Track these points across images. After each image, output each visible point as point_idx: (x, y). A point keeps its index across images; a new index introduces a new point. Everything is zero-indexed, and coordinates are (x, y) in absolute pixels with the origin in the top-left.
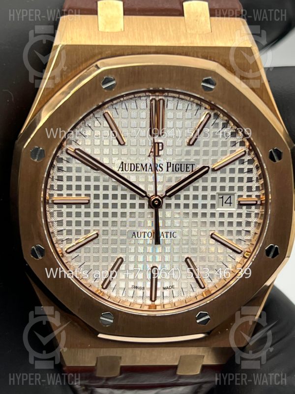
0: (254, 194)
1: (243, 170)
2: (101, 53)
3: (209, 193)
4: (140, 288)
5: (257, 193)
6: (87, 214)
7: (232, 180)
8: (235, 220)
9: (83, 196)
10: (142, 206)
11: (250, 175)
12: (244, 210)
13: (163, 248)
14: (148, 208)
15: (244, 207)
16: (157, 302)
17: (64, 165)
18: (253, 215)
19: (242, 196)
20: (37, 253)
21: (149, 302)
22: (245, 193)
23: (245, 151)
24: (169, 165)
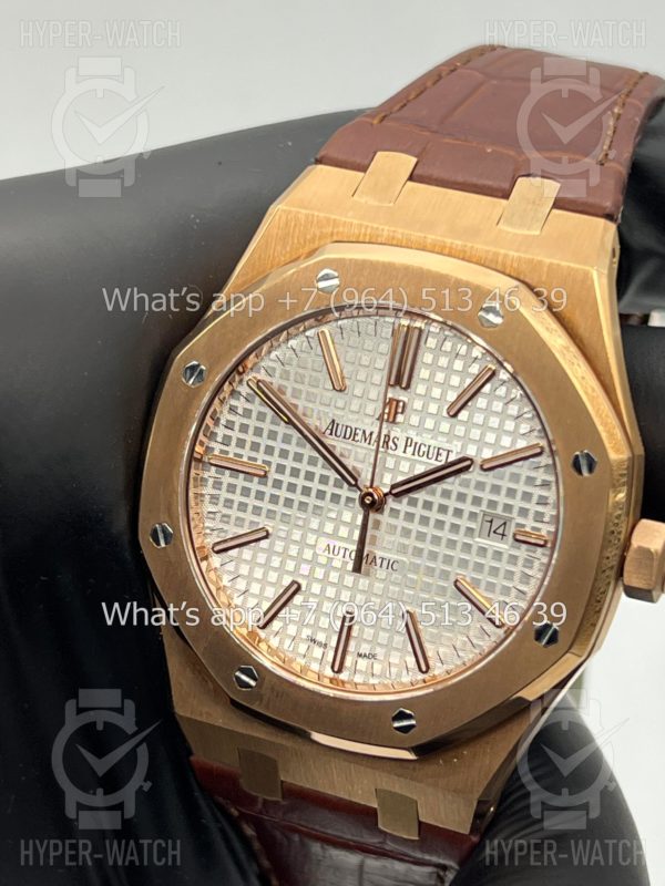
0: (545, 528)
1: (534, 481)
3: (467, 507)
4: (320, 644)
6: (260, 495)
7: (511, 493)
8: (504, 566)
9: (259, 462)
10: (349, 501)
11: (544, 493)
12: (522, 552)
13: (371, 584)
15: (524, 546)
16: (344, 676)
17: (240, 404)
18: (536, 564)
19: (523, 526)
20: (161, 536)
21: (329, 672)
22: (529, 524)
23: (542, 448)
24: (409, 442)
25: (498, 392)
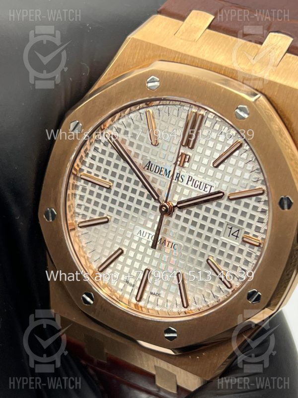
0: (260, 236)
1: (257, 209)
3: (219, 219)
4: (131, 285)
5: (264, 236)
6: (106, 199)
7: (244, 214)
8: (235, 254)
9: (107, 180)
10: (154, 208)
11: (262, 216)
12: (246, 248)
13: (161, 255)
15: (248, 245)
16: (141, 304)
17: (101, 147)
18: (253, 256)
19: (248, 233)
20: (50, 215)
21: (134, 301)
22: (252, 232)
23: (264, 191)
24: (190, 179)
25: (242, 156)
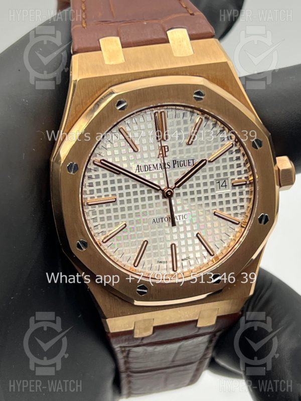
0: (243, 176)
1: (233, 159)
2: (110, 82)
3: (209, 180)
5: (246, 175)
6: (116, 210)
7: (225, 167)
8: (231, 198)
9: (110, 196)
10: (157, 197)
12: (237, 190)
13: (178, 229)
14: (163, 198)
15: (237, 188)
17: (93, 174)
18: (244, 193)
19: (234, 179)
20: (81, 245)
22: (236, 177)
23: (232, 144)
24: (175, 162)
